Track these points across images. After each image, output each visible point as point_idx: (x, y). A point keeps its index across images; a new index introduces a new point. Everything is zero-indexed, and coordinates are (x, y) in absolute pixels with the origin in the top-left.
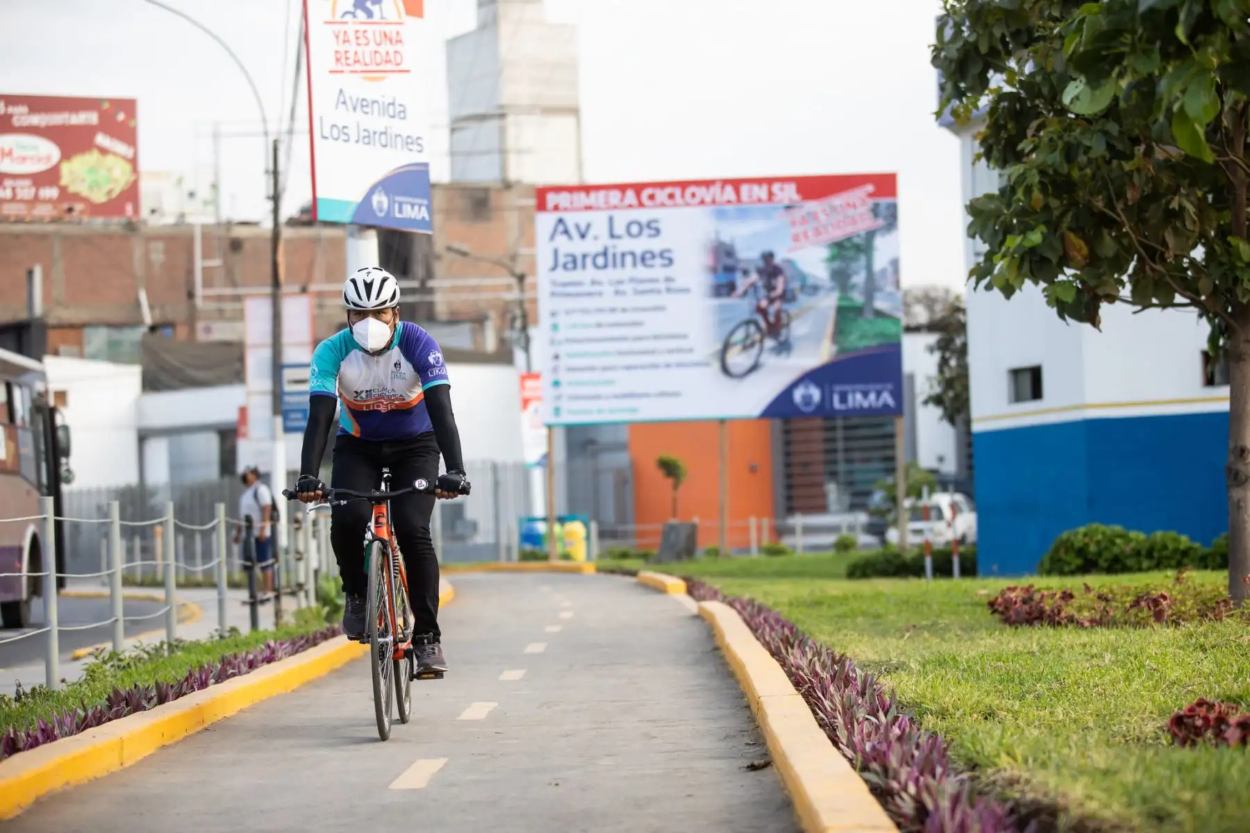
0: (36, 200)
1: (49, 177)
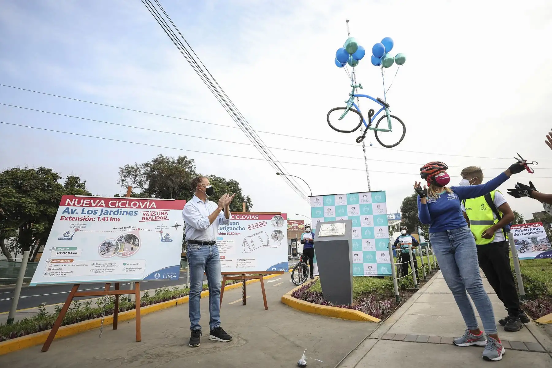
1: (297, 227)
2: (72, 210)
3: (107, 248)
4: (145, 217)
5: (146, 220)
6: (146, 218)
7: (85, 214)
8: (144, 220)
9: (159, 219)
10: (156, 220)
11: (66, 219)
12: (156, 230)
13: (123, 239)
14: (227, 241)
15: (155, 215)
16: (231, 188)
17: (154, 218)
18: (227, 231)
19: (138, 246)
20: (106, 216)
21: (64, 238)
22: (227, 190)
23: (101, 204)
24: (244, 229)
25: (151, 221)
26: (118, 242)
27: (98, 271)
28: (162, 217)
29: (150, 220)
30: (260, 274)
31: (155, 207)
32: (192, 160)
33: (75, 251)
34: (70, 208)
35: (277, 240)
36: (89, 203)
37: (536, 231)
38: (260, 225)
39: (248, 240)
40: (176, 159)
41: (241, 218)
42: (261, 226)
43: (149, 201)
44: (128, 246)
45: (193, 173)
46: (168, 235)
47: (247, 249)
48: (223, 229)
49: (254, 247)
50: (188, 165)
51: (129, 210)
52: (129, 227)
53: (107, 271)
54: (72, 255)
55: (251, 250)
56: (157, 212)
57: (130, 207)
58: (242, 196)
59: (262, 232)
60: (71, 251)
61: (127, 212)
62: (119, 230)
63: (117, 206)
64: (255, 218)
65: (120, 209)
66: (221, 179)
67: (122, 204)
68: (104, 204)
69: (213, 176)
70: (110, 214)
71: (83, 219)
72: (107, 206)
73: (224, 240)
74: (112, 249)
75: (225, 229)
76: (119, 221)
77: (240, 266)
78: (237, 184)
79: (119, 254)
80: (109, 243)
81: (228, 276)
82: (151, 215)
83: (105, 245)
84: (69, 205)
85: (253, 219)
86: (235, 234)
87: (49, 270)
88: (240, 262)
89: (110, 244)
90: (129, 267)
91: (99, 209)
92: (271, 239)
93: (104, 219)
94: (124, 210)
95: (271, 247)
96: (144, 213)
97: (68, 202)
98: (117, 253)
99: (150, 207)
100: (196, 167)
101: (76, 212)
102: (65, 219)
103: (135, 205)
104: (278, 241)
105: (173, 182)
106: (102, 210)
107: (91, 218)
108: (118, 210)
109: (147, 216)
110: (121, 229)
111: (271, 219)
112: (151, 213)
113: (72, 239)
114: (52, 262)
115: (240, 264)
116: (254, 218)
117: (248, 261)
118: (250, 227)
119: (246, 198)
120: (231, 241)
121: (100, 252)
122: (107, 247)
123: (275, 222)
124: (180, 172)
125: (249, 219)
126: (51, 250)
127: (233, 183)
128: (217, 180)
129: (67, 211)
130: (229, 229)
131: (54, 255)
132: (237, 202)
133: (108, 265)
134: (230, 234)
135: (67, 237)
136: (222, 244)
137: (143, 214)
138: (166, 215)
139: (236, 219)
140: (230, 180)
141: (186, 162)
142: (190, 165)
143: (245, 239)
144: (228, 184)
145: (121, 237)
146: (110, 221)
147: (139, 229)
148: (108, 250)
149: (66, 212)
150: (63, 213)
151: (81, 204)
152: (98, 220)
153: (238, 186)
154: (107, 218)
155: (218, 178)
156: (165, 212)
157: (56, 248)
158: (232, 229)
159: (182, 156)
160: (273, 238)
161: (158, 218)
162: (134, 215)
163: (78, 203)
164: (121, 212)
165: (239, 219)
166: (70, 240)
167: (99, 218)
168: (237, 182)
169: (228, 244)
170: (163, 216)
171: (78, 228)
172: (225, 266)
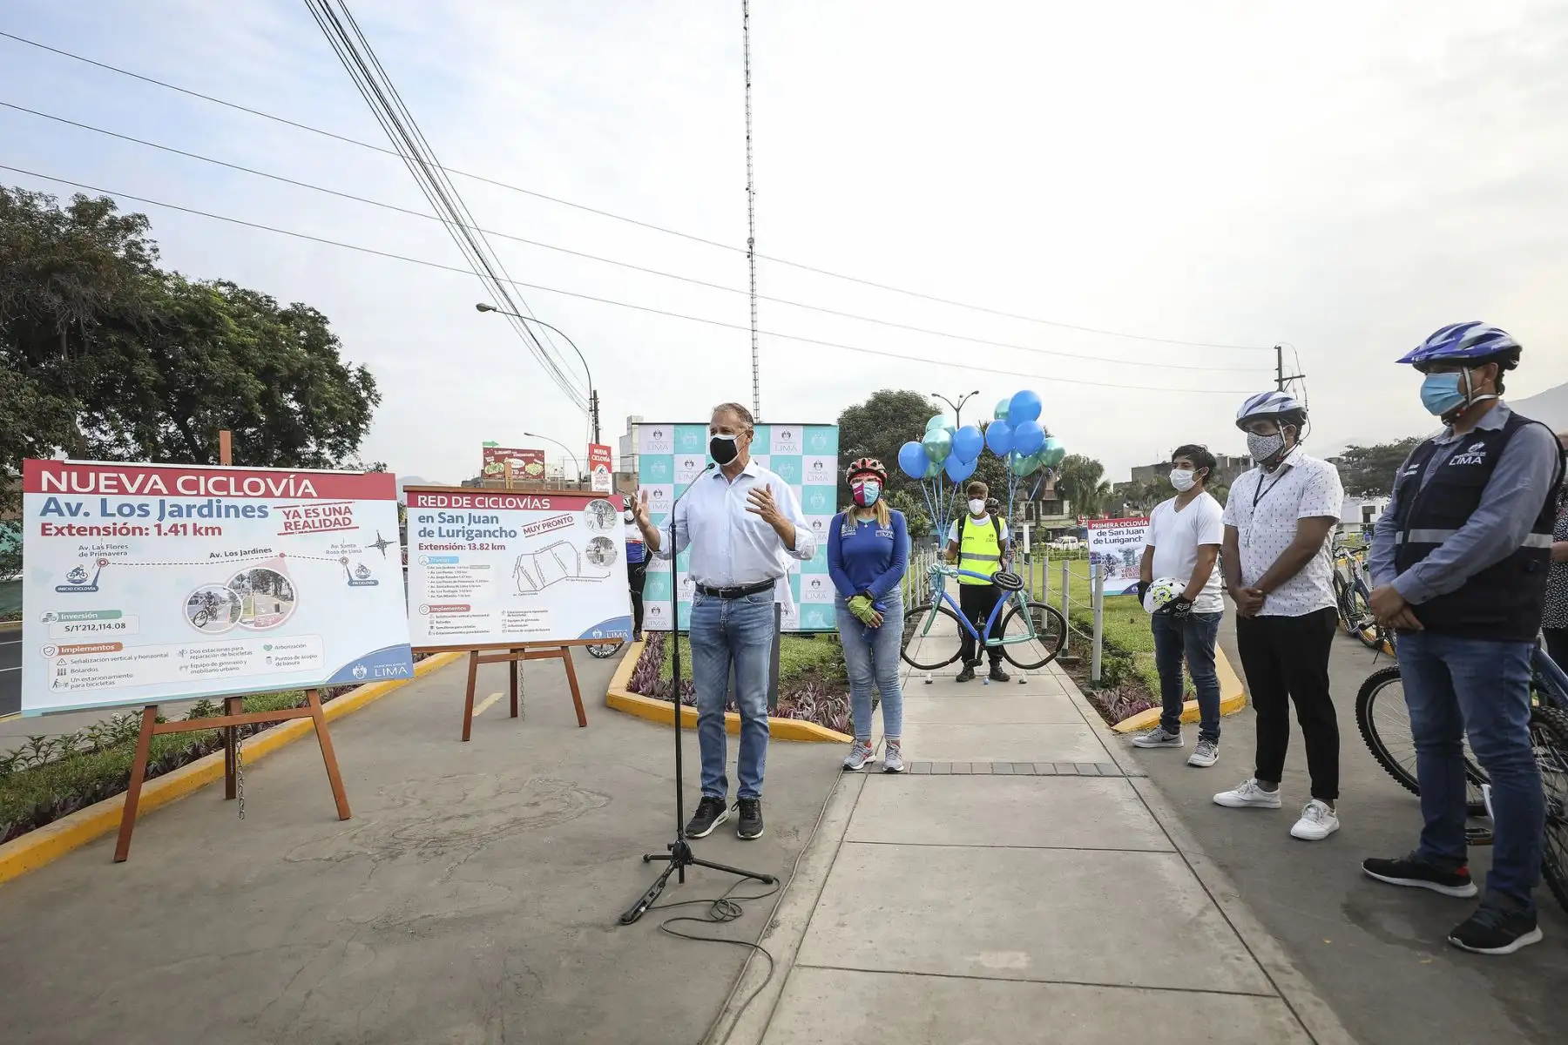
0: (519, 475)
1: (522, 469)
2: (68, 505)
3: (208, 608)
4: (292, 521)
5: (296, 529)
6: (296, 526)
7: (114, 515)
8: (289, 531)
9: (332, 527)
10: (323, 528)
11: (60, 531)
12: (329, 556)
13: (245, 582)
14: (472, 567)
15: (318, 515)
16: (299, 332)
17: (317, 524)
18: (467, 539)
19: (292, 600)
20: (179, 521)
21: (74, 587)
22: (286, 339)
23: (155, 487)
24: (513, 534)
25: (311, 532)
26: (233, 590)
27: (200, 669)
28: (337, 522)
29: (307, 529)
30: (562, 647)
31: (315, 494)
32: (140, 217)
33: (120, 621)
34: (62, 499)
35: (602, 564)
36: (115, 483)
37: (1137, 536)
38: (555, 523)
39: (527, 563)
40: (65, 204)
41: (504, 504)
42: (558, 526)
43: (292, 476)
44: (265, 601)
45: (141, 266)
46: (363, 568)
47: (526, 586)
48: (458, 533)
49: (543, 580)
50: (124, 237)
51: (241, 503)
52: (254, 551)
53: (224, 666)
54: (113, 631)
55: (537, 589)
56: (322, 507)
57: (242, 494)
58: (339, 363)
59: (561, 543)
60: (107, 622)
61: (235, 507)
62: (227, 558)
63: (202, 491)
64: (542, 505)
65: (214, 499)
66: (260, 300)
67: (218, 486)
68: (161, 486)
69: (224, 285)
70: (189, 515)
71: (111, 530)
72: (174, 492)
73: (460, 564)
74: (223, 611)
75: (461, 534)
76: (220, 534)
77: (512, 628)
78: (318, 321)
79: (245, 623)
80: (210, 597)
81: (481, 653)
82: (307, 517)
83: (200, 601)
84: (52, 488)
85: (536, 508)
86: (490, 547)
87: (61, 673)
88: (510, 618)
89: (212, 597)
90: (282, 653)
91: (153, 502)
92: (585, 561)
93: (174, 530)
94: (225, 502)
95: (588, 579)
96: (287, 510)
97: (49, 482)
98: (241, 621)
99: (299, 494)
100: (158, 245)
101: (82, 510)
102: (54, 531)
103: (254, 487)
104: (605, 565)
105: (66, 298)
106: (162, 503)
107: (134, 529)
108: (210, 502)
109: (297, 519)
110: (234, 558)
111: (582, 509)
112: (306, 511)
113: (97, 589)
114: (60, 653)
115: (510, 624)
116: (538, 505)
117: (530, 616)
118: (529, 530)
119: (357, 373)
120: (480, 567)
121: (191, 622)
122: (205, 606)
123: (593, 517)
124: (95, 261)
125: (526, 508)
126: (45, 620)
127: (305, 314)
128: (244, 300)
129: (52, 506)
130: (473, 535)
131: (59, 634)
132: (327, 386)
133: (225, 652)
134: (478, 546)
135: (77, 584)
136: (458, 575)
137: (284, 512)
138: (348, 515)
139: (490, 507)
140: (293, 304)
141: (112, 221)
142: (132, 237)
143: (519, 559)
144: (286, 317)
145: (238, 578)
146: (195, 534)
147: (282, 555)
148: (211, 613)
149: (52, 511)
150: (43, 513)
151: (92, 486)
152: (159, 534)
153: (327, 327)
154: (184, 526)
155: (247, 293)
156: (343, 506)
157: (60, 614)
158: (480, 534)
159: (93, 197)
160: (589, 557)
161: (328, 523)
162: (259, 516)
163: (83, 482)
164: (219, 508)
165: (499, 508)
166: (90, 591)
167: (159, 526)
168: (322, 314)
169: (476, 575)
170: (340, 518)
171: (107, 558)
172: (473, 629)
